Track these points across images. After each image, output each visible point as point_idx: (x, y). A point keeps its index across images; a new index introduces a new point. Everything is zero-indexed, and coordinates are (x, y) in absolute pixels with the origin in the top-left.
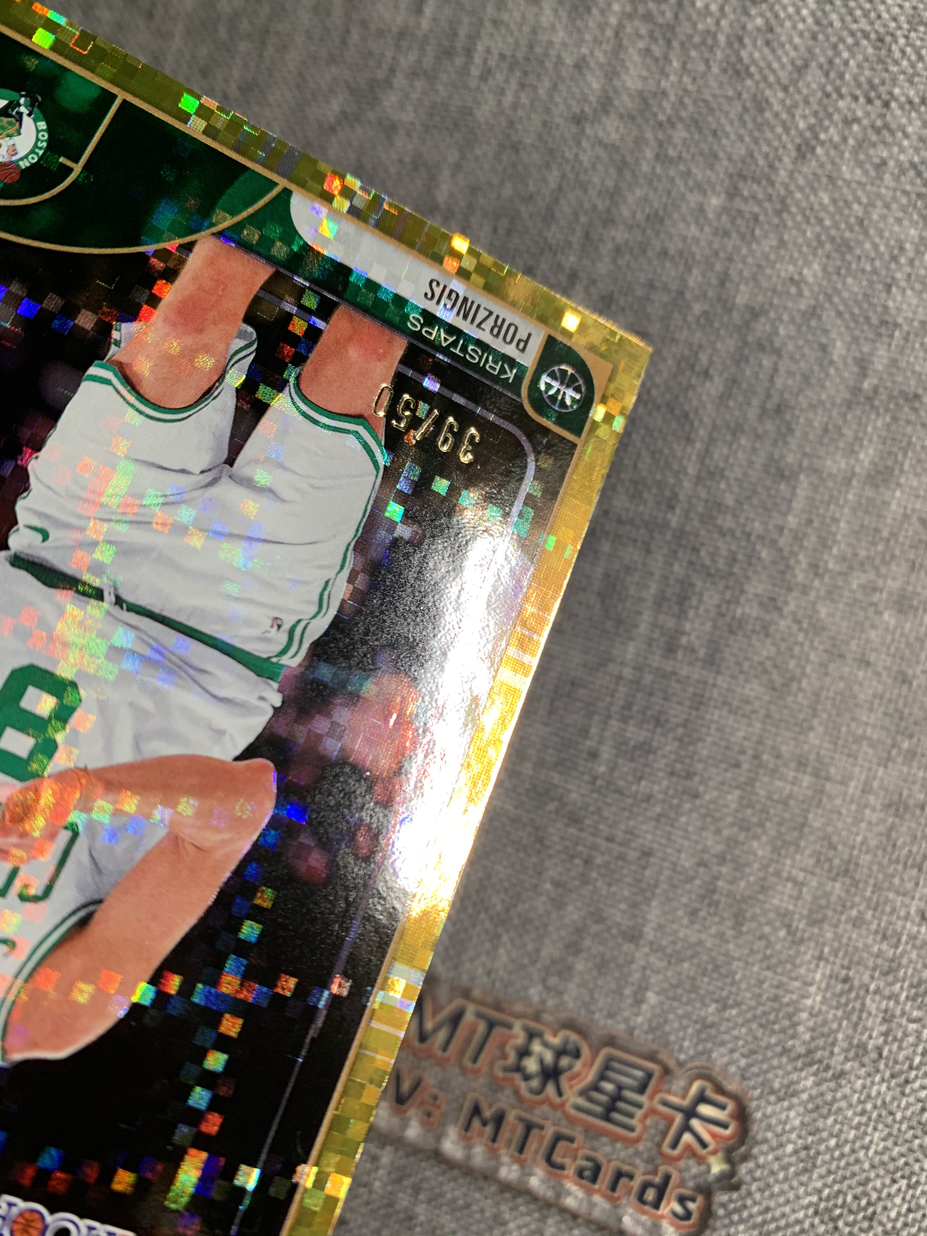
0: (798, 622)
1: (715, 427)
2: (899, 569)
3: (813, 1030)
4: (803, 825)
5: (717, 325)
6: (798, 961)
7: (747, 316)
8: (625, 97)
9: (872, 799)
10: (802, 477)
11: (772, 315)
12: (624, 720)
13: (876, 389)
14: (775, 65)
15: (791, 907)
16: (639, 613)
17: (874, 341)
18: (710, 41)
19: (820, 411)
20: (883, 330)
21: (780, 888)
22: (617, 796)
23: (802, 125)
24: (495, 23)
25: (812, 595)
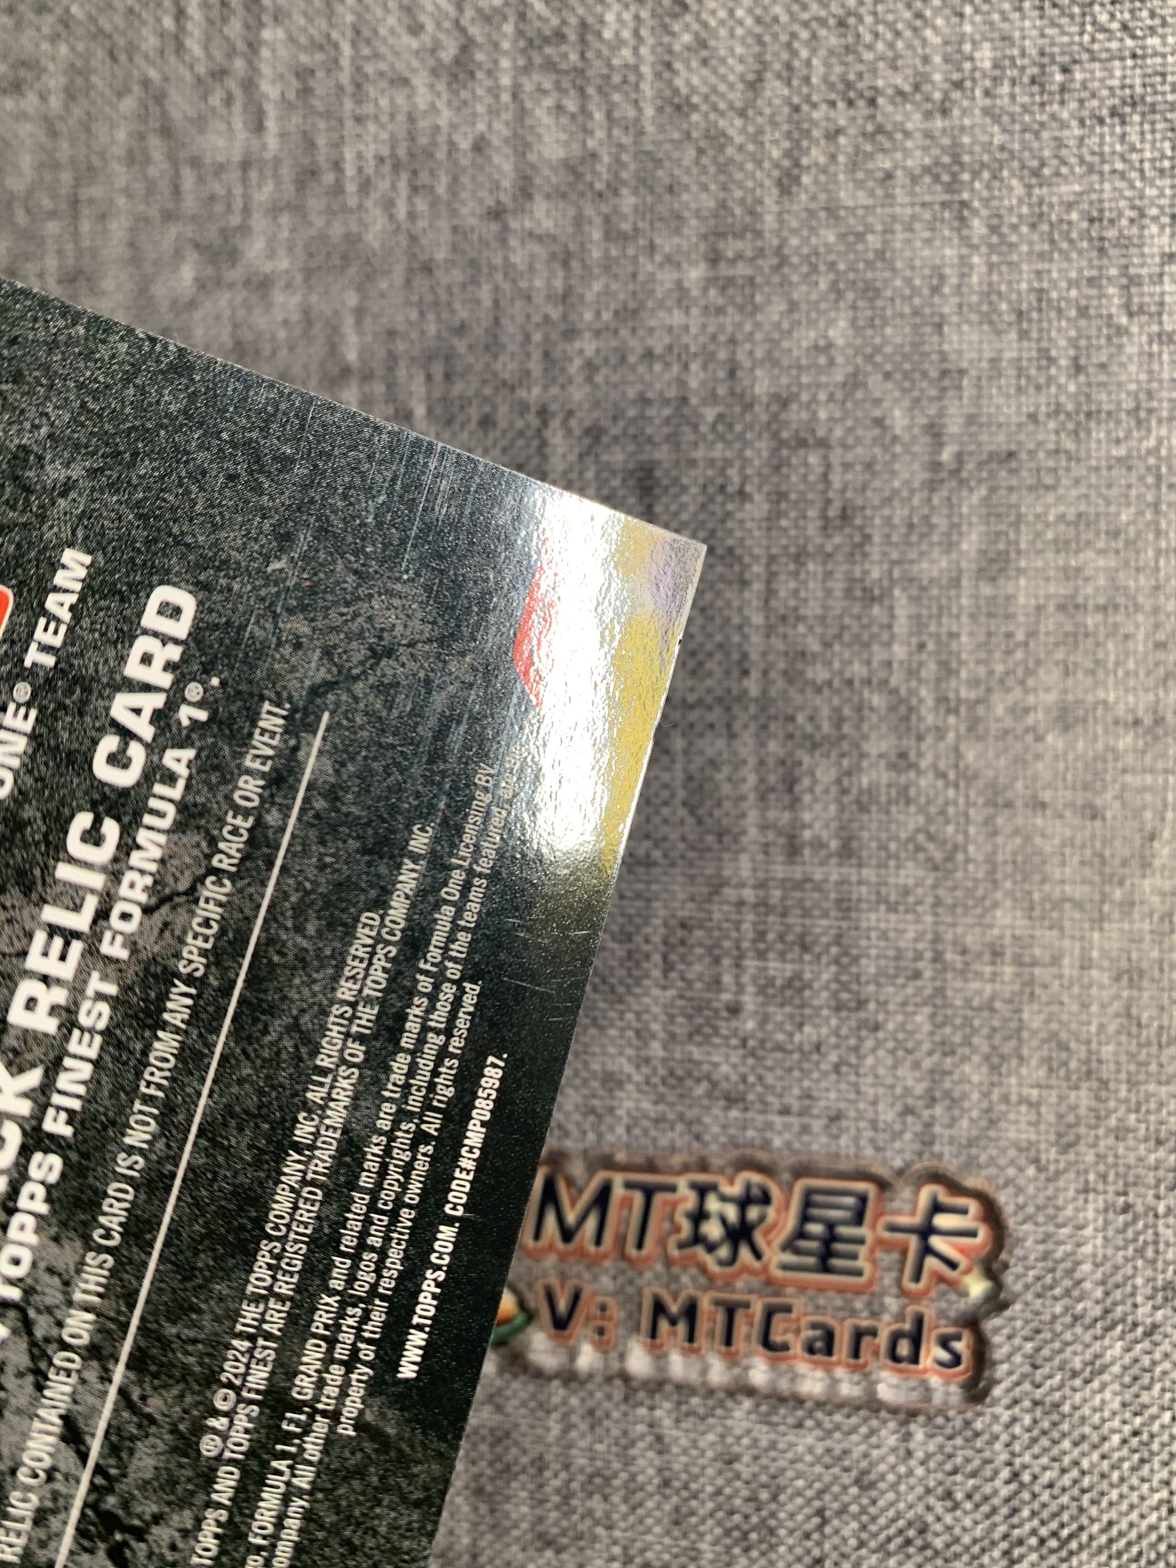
0: (944, 776)
1: (772, 559)
2: (1049, 675)
3: (1103, 1283)
4: (1020, 1029)
5: (738, 428)
6: (1060, 1202)
7: (774, 407)
8: (546, 172)
9: (1094, 973)
10: (897, 592)
11: (805, 397)
12: (762, 955)
13: (959, 457)
14: (722, 88)
15: (1033, 1137)
16: (743, 815)
17: (940, 398)
18: (632, 78)
19: (896, 503)
20: (947, 383)
21: (1012, 1116)
22: (779, 1055)
23: (776, 153)
24: (359, 120)
25: (951, 736)
